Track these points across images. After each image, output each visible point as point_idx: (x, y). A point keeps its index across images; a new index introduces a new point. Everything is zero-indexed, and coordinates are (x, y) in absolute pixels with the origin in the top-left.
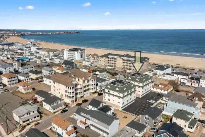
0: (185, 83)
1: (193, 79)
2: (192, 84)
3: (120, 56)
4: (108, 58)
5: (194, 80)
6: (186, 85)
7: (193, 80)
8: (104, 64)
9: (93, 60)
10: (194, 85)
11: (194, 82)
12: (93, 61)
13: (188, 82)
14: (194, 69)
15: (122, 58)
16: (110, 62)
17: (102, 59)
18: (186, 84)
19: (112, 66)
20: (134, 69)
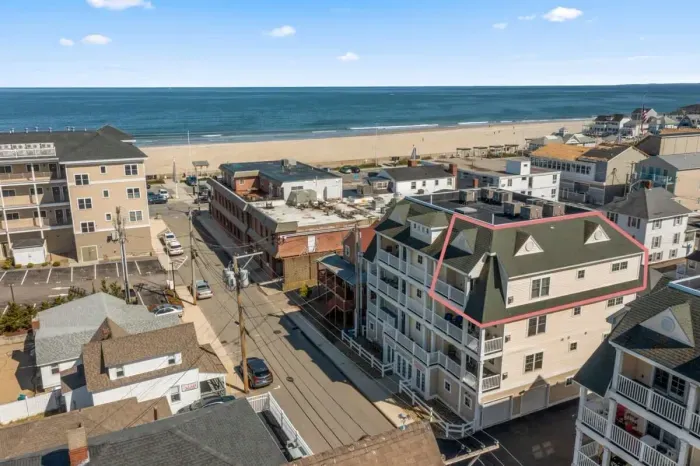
20: (88, 227)
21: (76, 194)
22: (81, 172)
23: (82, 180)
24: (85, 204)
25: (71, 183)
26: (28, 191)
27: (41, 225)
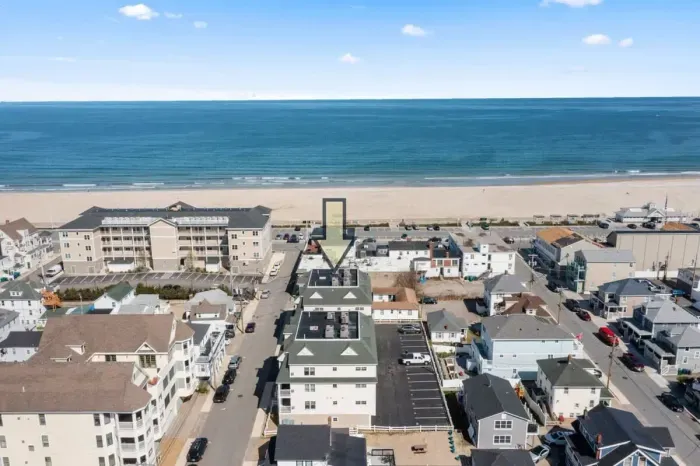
0: (424, 272)
1: (445, 257)
2: (442, 272)
3: (165, 214)
4: (102, 229)
5: (447, 259)
6: (427, 279)
7: (444, 259)
8: (90, 259)
9: (17, 250)
10: (449, 271)
11: (447, 264)
12: (17, 255)
13: (433, 266)
14: (387, 225)
15: (174, 220)
16: (113, 244)
17: (75, 238)
18: (427, 275)
19: (129, 260)
20: (235, 258)
21: (232, 242)
22: (234, 233)
23: (234, 237)
24: (235, 247)
25: (230, 238)
26: (215, 238)
27: (219, 254)
